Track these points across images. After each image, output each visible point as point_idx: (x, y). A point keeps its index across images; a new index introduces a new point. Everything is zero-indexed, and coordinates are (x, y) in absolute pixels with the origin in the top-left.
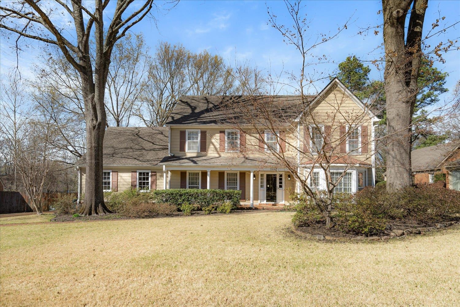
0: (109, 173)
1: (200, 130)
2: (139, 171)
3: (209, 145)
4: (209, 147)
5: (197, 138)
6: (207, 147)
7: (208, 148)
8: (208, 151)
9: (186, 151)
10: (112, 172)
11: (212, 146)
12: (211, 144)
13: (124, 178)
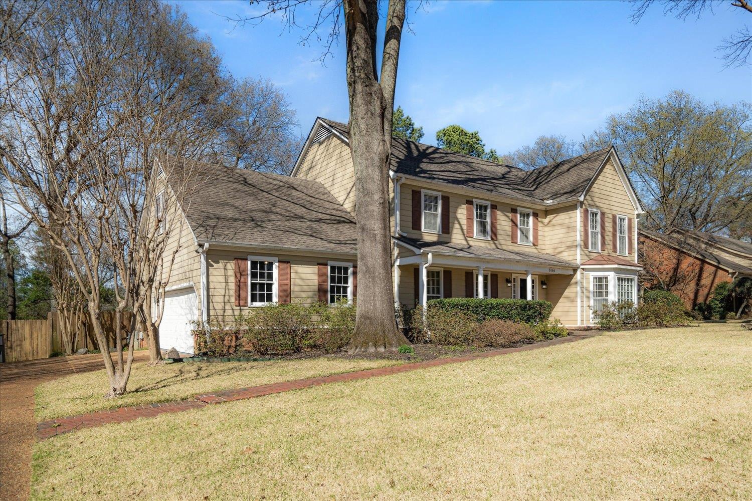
0: (270, 265)
1: (440, 194)
2: (331, 263)
3: (454, 223)
4: (453, 226)
5: (436, 207)
6: (450, 226)
7: (453, 228)
8: (452, 233)
9: (422, 231)
10: (279, 262)
11: (457, 226)
12: (456, 222)
13: (303, 276)
